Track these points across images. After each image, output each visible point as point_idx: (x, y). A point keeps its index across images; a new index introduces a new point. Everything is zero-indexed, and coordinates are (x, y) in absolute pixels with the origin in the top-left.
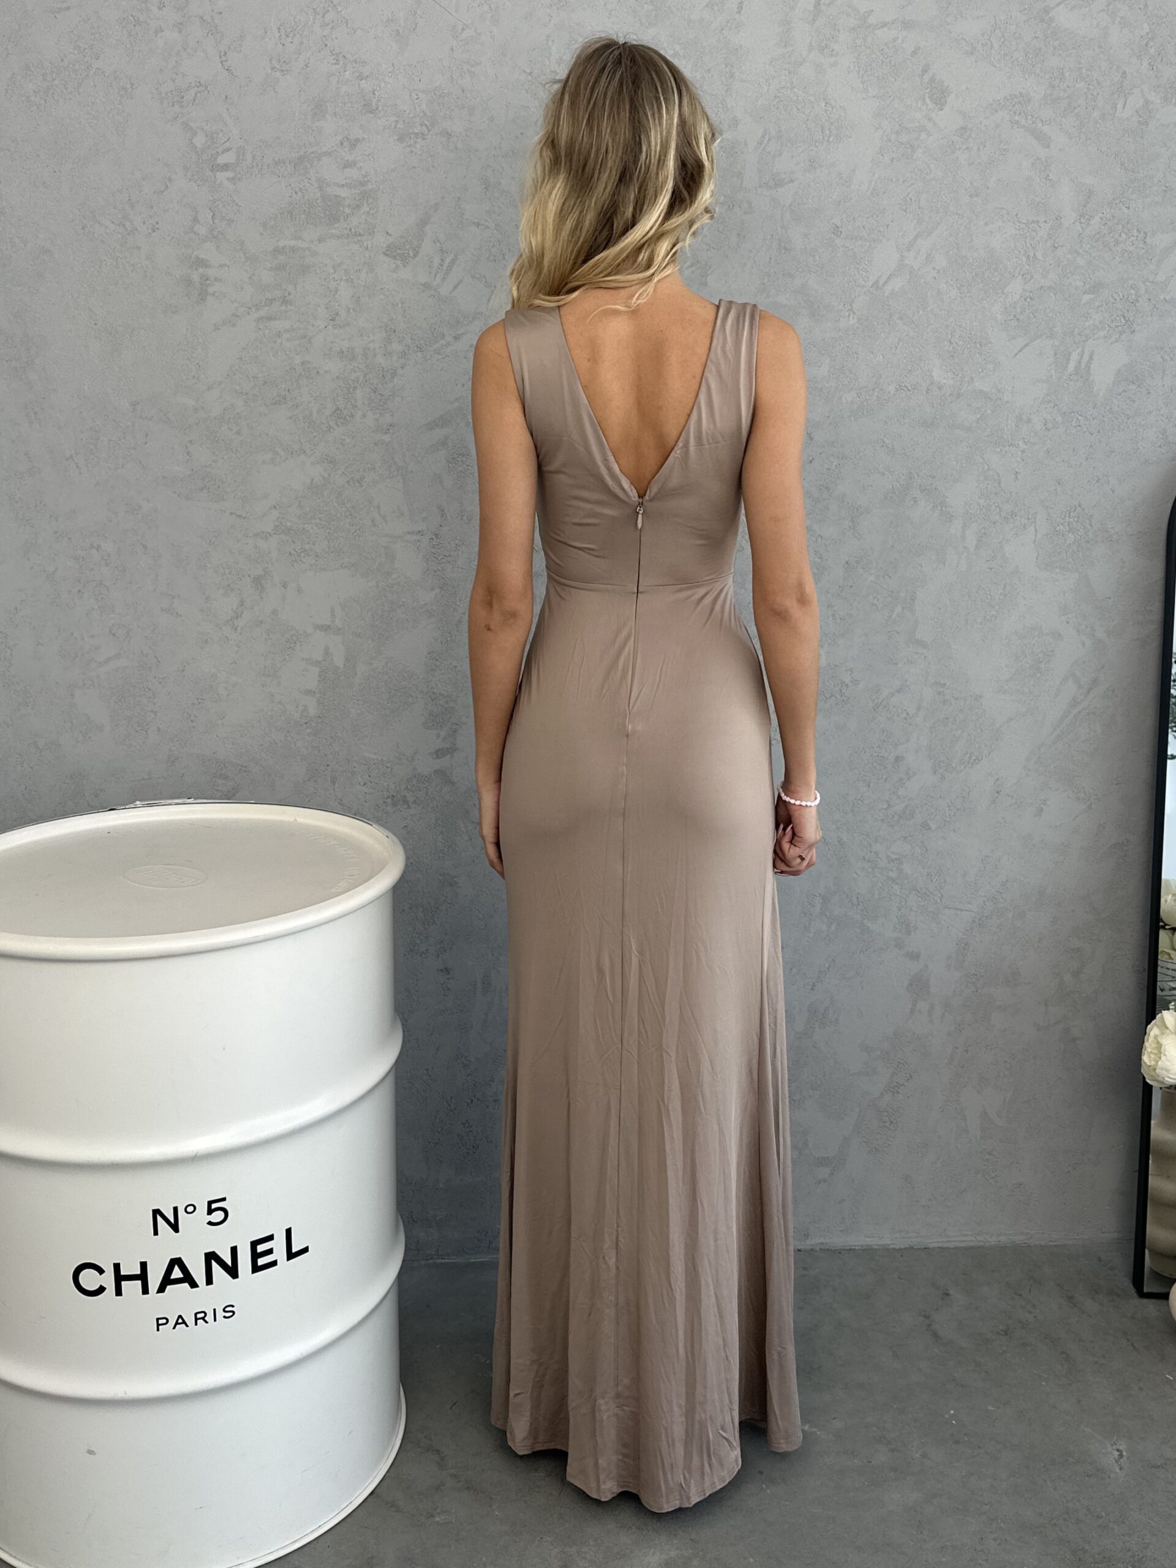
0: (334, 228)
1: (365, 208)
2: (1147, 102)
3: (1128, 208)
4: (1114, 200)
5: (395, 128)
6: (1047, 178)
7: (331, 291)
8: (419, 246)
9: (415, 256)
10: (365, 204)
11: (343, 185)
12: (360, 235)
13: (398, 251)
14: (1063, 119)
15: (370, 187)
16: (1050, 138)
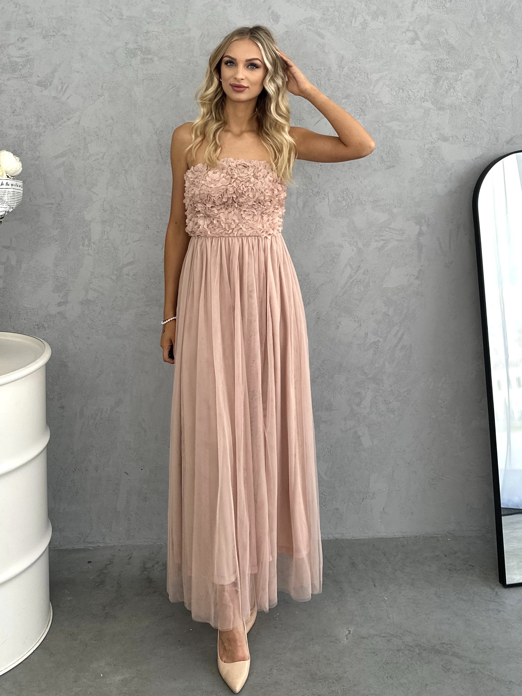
0: (15, 74)
1: (28, 66)
2: (365, 20)
3: (360, 63)
4: (353, 60)
5: (42, 33)
6: (324, 51)
7: (13, 101)
8: (52, 81)
9: (50, 85)
10: (28, 65)
11: (19, 57)
12: (26, 77)
13: (43, 84)
14: (329, 27)
15: (30, 57)
16: (324, 35)
